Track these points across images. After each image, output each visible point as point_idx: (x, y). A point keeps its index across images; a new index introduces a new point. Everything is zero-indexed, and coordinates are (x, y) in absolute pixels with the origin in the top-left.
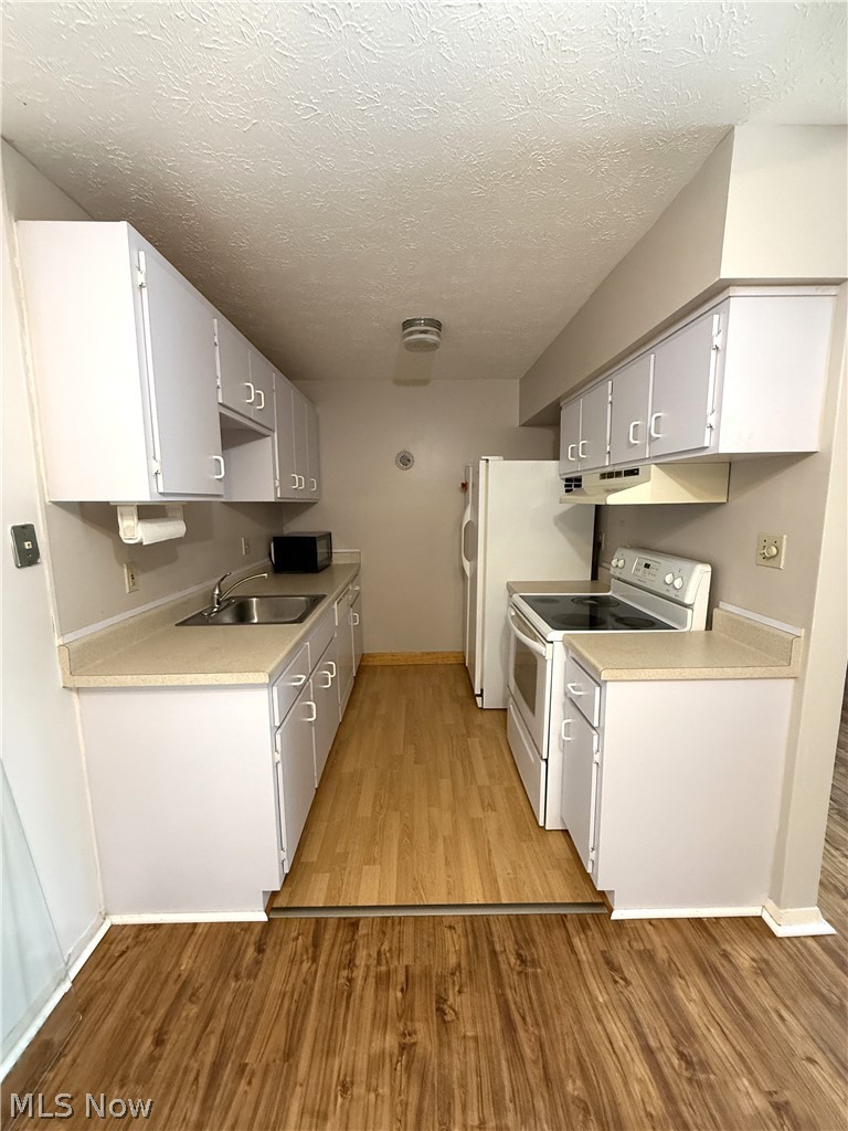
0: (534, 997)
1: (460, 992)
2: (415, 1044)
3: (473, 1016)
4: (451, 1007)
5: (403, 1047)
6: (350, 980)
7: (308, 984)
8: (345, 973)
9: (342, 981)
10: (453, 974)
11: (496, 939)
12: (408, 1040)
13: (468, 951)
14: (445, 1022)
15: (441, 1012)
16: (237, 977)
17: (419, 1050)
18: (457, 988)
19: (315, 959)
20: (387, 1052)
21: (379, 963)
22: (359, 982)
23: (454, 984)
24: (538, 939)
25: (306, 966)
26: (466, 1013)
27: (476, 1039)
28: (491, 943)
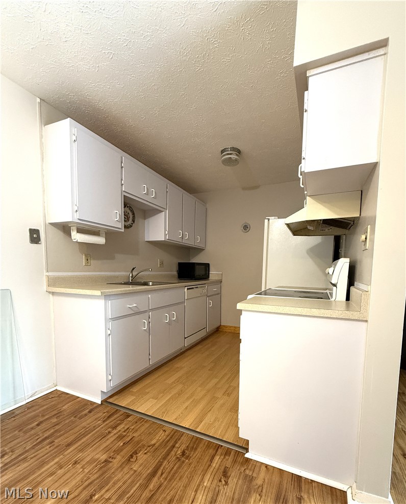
0: (175, 468)
1: (145, 453)
2: (111, 462)
3: (142, 464)
4: (136, 457)
5: (106, 461)
6: (109, 432)
7: (95, 428)
8: (110, 430)
9: (107, 431)
10: (149, 446)
11: (179, 442)
12: (110, 460)
13: (163, 441)
14: (129, 460)
15: (132, 456)
16: (75, 417)
17: (111, 464)
18: (145, 452)
19: (104, 421)
20: (99, 460)
21: (124, 432)
22: (112, 434)
23: (146, 450)
24: (199, 449)
25: (99, 422)
26: (140, 462)
27: (135, 471)
28: (176, 442)
